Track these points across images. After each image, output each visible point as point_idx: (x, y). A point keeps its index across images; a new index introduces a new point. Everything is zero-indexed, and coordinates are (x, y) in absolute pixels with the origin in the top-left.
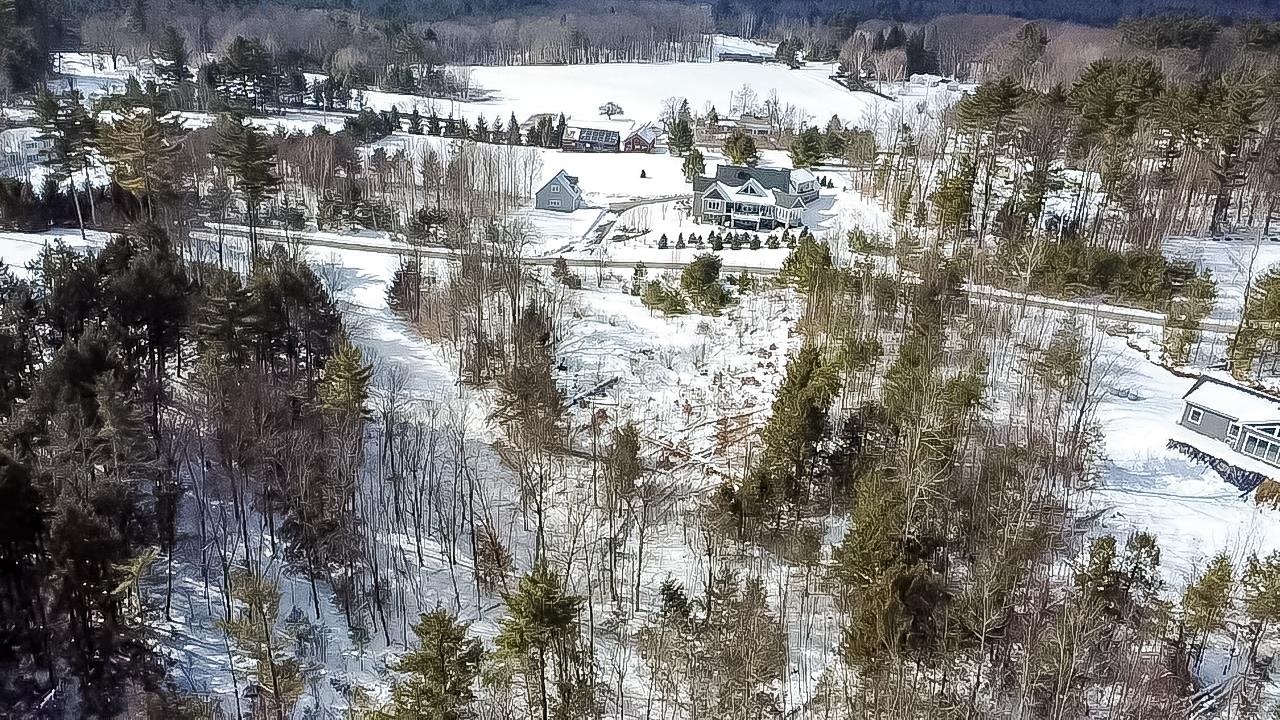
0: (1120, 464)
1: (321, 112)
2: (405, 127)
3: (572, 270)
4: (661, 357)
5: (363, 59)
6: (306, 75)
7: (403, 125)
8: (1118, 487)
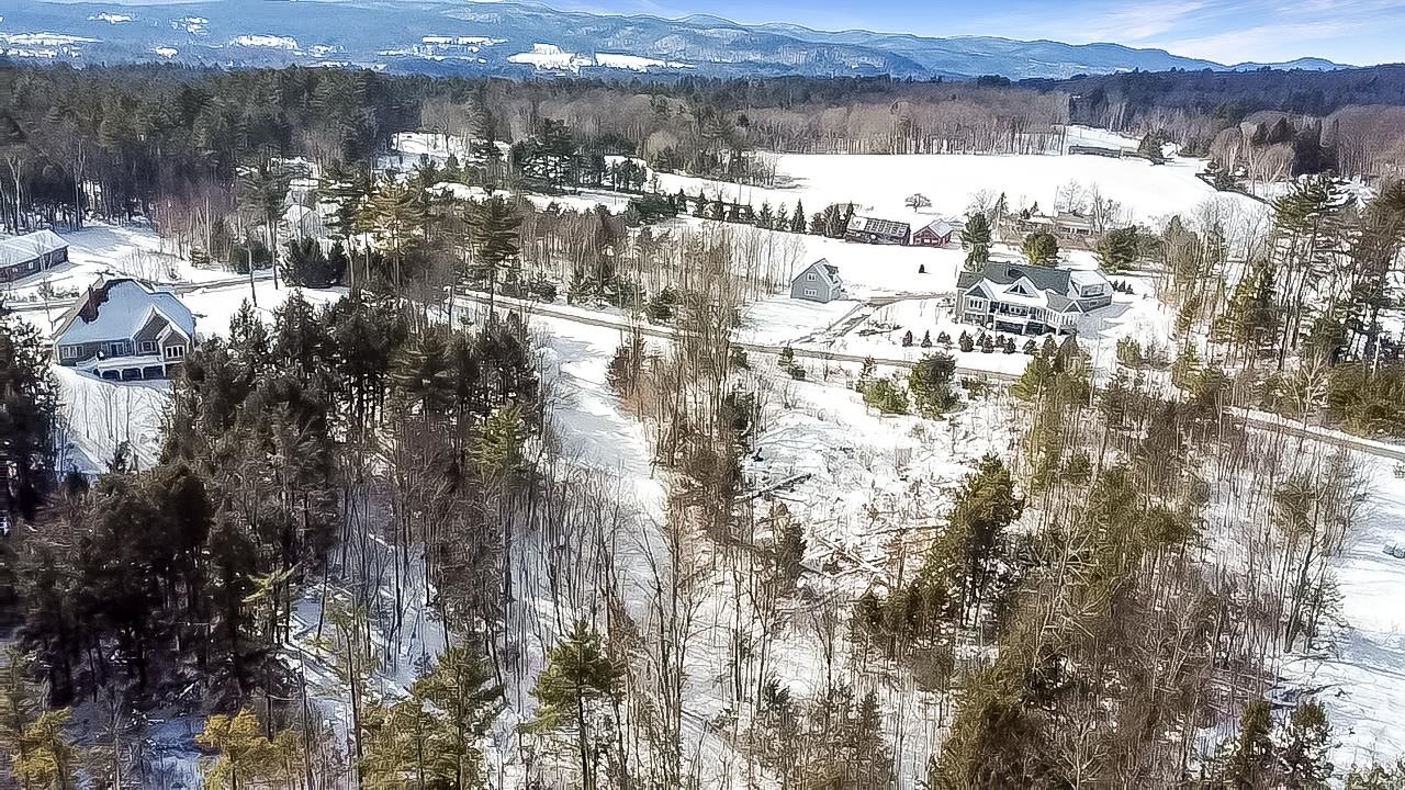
0: (1368, 636)
1: (613, 193)
2: (690, 210)
3: (798, 360)
4: (861, 457)
5: (672, 143)
6: (606, 158)
7: (688, 209)
8: (1357, 662)
